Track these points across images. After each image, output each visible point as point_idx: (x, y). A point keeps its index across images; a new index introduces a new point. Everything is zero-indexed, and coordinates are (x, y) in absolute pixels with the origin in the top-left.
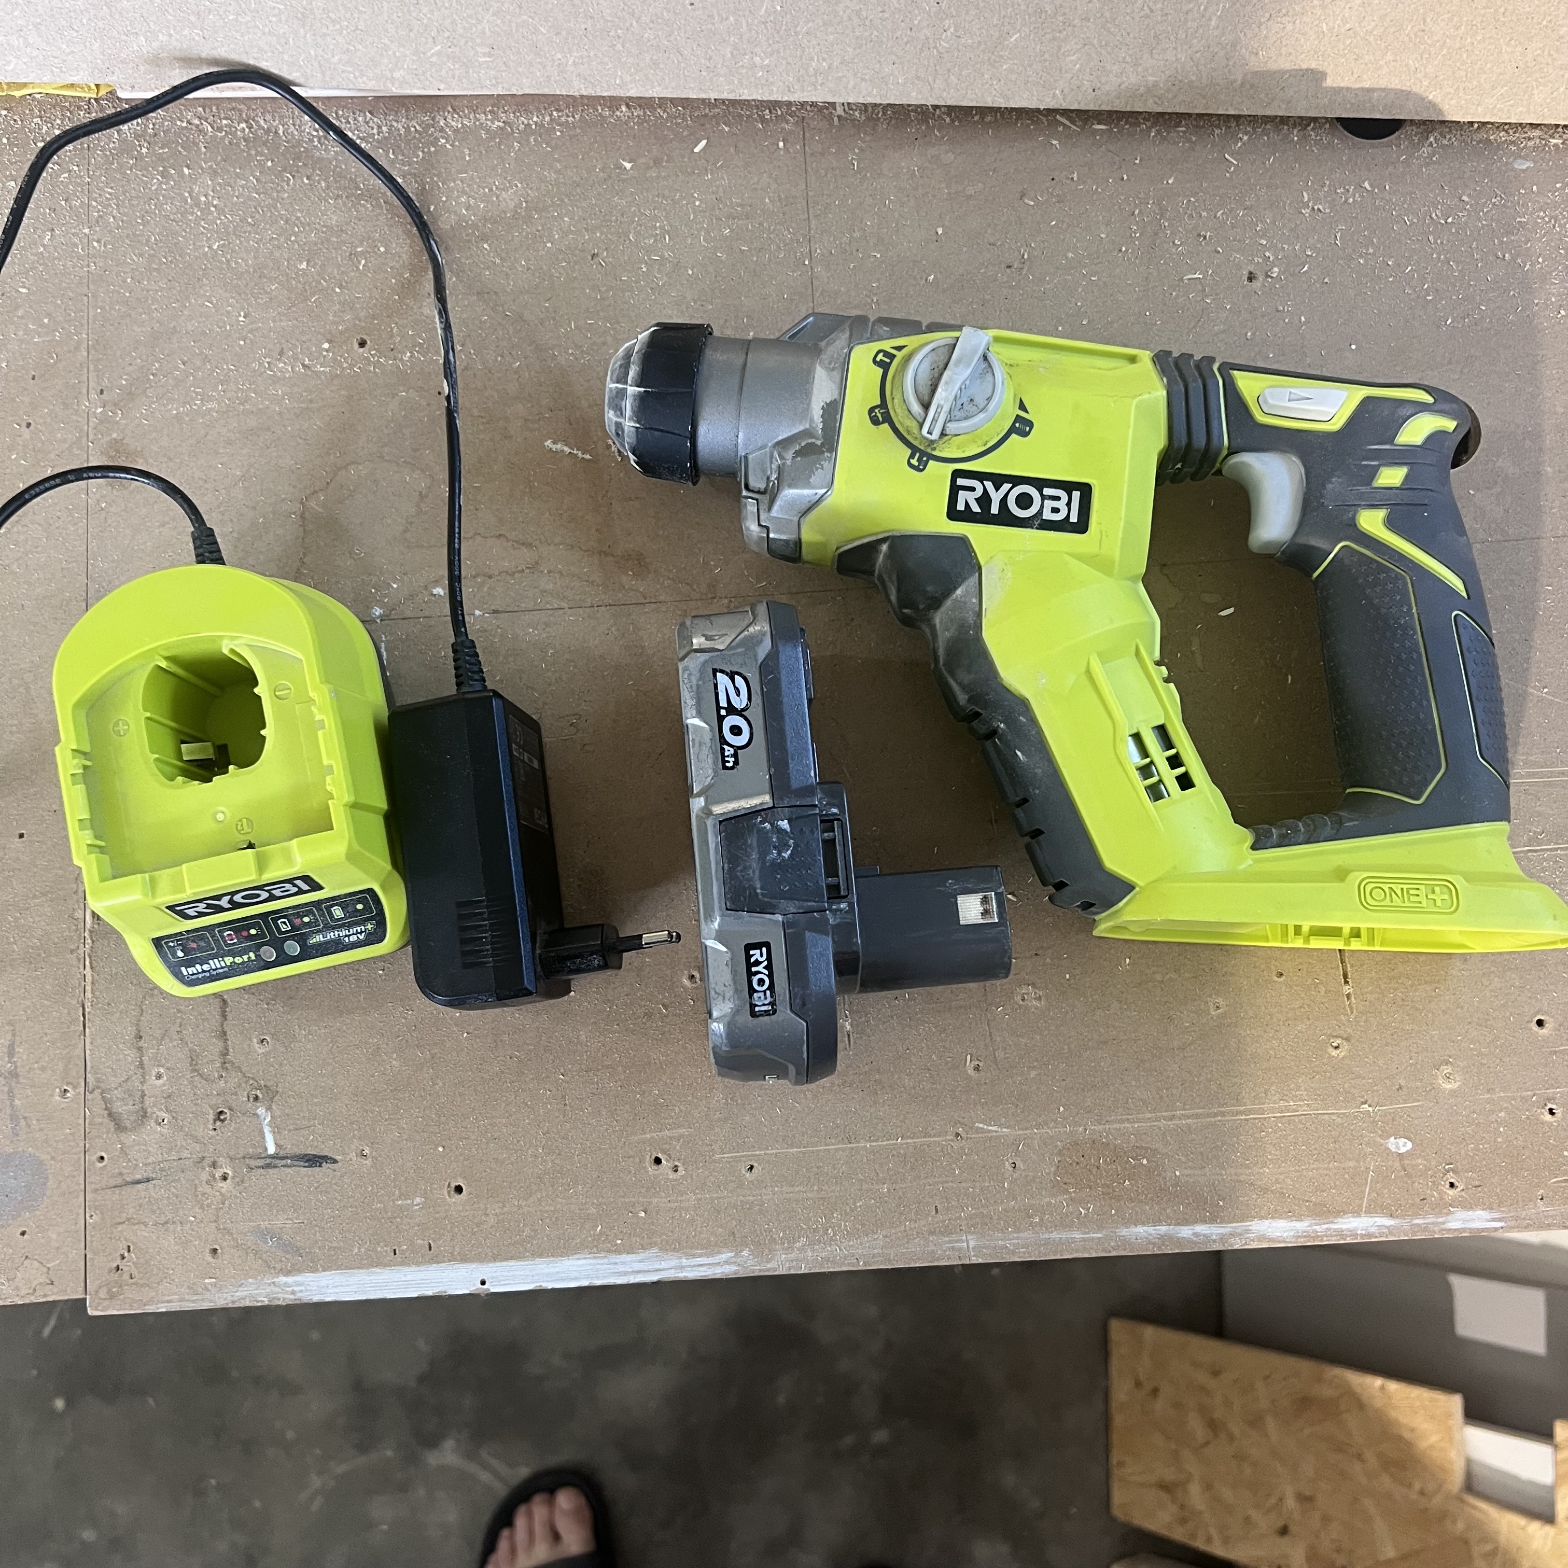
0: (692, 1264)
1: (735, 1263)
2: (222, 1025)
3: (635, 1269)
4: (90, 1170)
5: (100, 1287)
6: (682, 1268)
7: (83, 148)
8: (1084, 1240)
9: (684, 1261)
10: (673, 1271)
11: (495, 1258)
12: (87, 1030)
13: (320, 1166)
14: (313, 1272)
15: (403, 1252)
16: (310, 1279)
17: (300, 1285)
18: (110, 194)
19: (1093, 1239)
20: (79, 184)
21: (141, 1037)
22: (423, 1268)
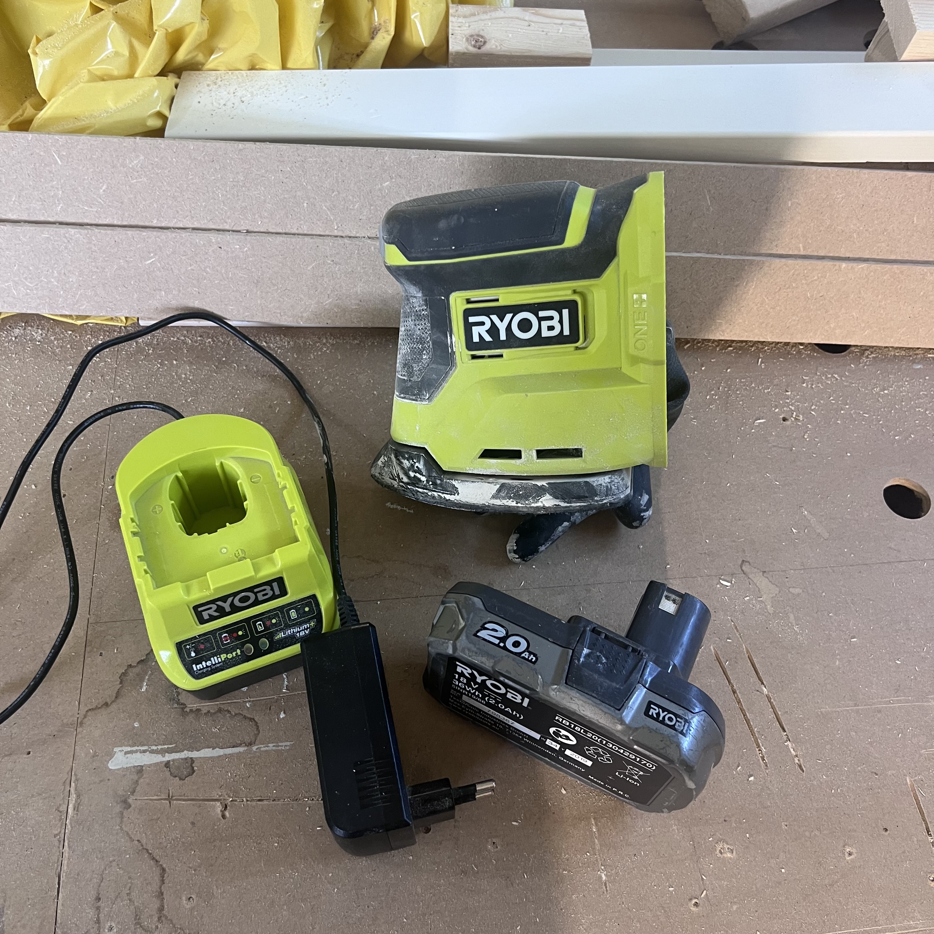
2: (160, 887)
7: (114, 350)
12: (60, 894)
18: (128, 373)
20: (110, 368)
21: (100, 899)
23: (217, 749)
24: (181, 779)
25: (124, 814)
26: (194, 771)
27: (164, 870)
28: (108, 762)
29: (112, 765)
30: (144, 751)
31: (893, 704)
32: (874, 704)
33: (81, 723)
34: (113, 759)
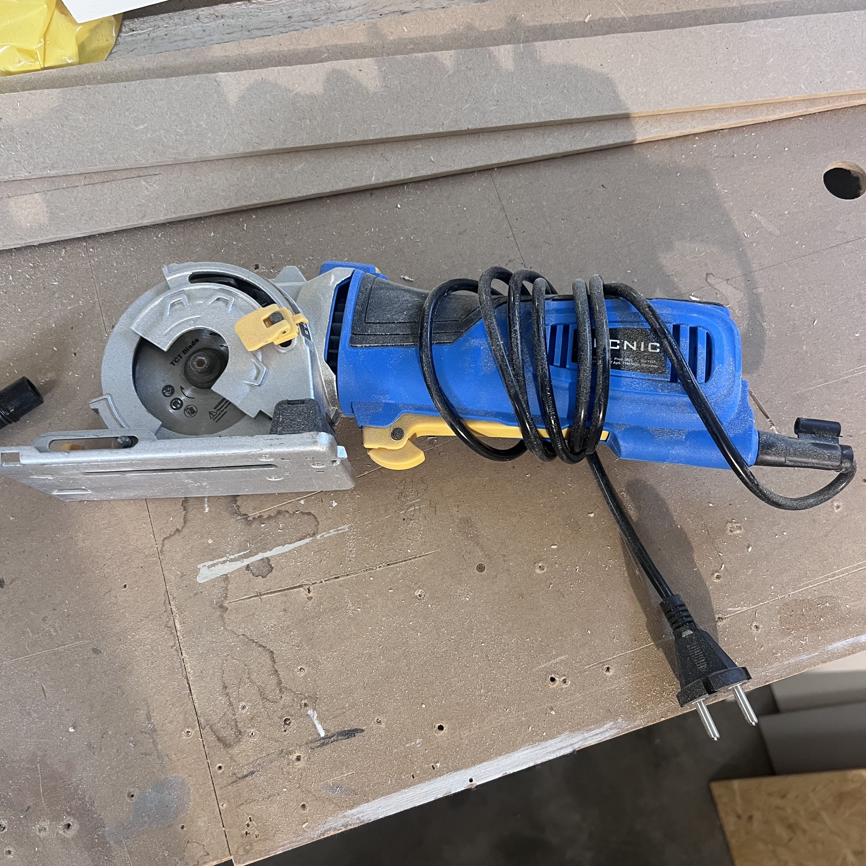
0: (591, 735)
1: (615, 728)
2: (274, 667)
3: (559, 747)
4: (214, 777)
5: (238, 848)
6: (585, 739)
8: (809, 659)
9: (586, 734)
10: (581, 743)
11: (474, 764)
12: (192, 690)
13: (354, 736)
14: (367, 802)
15: (418, 775)
16: (366, 807)
17: (361, 813)
19: (813, 657)
21: (226, 687)
22: (432, 781)
23: (287, 545)
24: (263, 577)
25: (224, 617)
26: (272, 568)
27: (272, 652)
28: (196, 577)
29: (200, 580)
30: (224, 562)
31: (856, 373)
32: (841, 377)
33: (162, 551)
34: (199, 575)
